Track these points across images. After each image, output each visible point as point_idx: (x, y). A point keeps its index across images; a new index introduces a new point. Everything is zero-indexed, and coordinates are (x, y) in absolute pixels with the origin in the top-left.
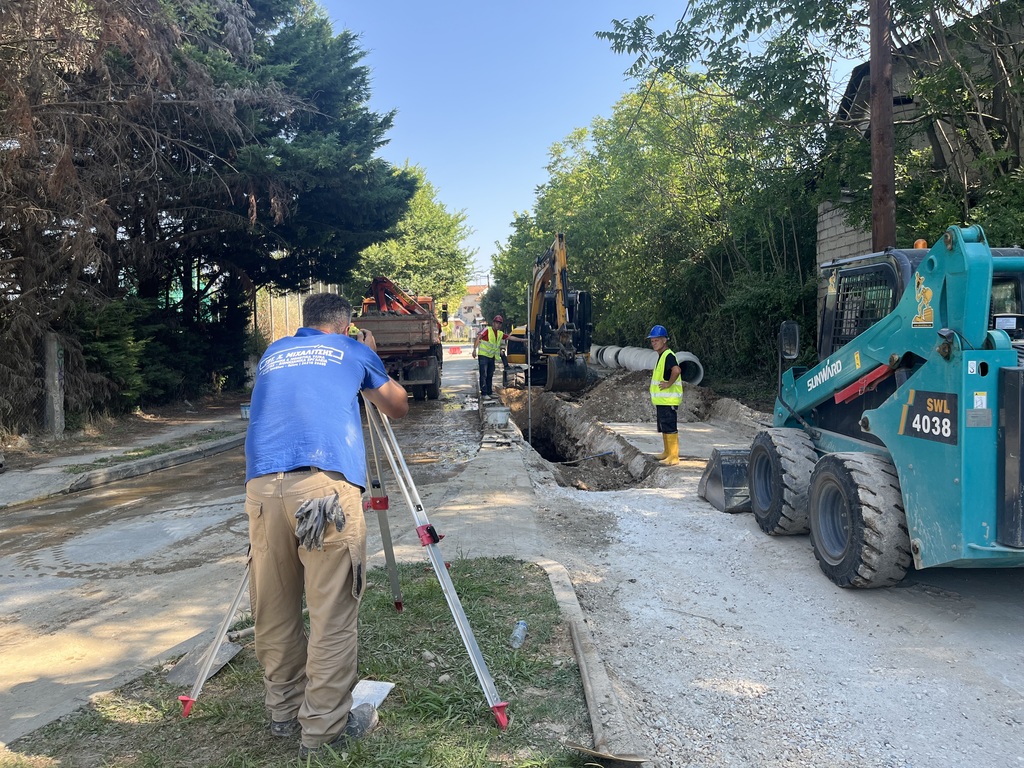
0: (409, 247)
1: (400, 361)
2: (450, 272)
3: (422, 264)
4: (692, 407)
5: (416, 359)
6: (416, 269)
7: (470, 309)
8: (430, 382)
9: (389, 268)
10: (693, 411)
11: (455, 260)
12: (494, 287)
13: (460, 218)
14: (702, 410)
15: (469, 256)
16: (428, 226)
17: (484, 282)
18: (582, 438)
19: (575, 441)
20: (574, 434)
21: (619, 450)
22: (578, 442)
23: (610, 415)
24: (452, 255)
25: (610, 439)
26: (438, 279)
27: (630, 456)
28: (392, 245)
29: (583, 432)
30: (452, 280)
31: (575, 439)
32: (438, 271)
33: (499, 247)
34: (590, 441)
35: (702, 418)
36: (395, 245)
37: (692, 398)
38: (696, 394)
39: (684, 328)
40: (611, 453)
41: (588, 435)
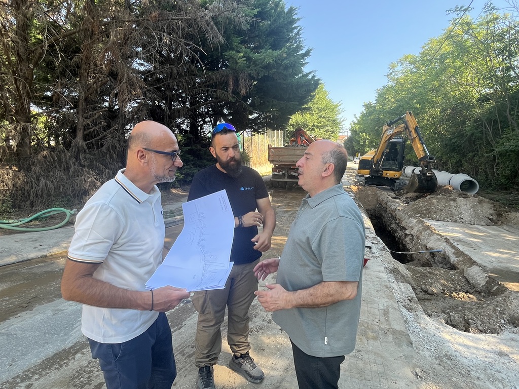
2: (332, 128)
3: (320, 124)
4: (487, 214)
6: (317, 127)
9: (305, 126)
10: (488, 218)
11: (335, 123)
12: (350, 136)
14: (495, 217)
15: (342, 121)
16: (324, 108)
17: (346, 134)
18: (410, 229)
19: (404, 229)
20: (403, 224)
21: (449, 251)
22: (406, 231)
23: (429, 214)
24: (334, 121)
25: (439, 240)
26: (326, 131)
27: (465, 262)
28: (308, 116)
29: (411, 225)
30: (333, 132)
31: (403, 227)
32: (327, 128)
33: (356, 117)
34: (418, 234)
35: (496, 224)
36: (309, 116)
37: (487, 209)
38: (489, 205)
39: (460, 160)
40: (441, 251)
41: (416, 229)
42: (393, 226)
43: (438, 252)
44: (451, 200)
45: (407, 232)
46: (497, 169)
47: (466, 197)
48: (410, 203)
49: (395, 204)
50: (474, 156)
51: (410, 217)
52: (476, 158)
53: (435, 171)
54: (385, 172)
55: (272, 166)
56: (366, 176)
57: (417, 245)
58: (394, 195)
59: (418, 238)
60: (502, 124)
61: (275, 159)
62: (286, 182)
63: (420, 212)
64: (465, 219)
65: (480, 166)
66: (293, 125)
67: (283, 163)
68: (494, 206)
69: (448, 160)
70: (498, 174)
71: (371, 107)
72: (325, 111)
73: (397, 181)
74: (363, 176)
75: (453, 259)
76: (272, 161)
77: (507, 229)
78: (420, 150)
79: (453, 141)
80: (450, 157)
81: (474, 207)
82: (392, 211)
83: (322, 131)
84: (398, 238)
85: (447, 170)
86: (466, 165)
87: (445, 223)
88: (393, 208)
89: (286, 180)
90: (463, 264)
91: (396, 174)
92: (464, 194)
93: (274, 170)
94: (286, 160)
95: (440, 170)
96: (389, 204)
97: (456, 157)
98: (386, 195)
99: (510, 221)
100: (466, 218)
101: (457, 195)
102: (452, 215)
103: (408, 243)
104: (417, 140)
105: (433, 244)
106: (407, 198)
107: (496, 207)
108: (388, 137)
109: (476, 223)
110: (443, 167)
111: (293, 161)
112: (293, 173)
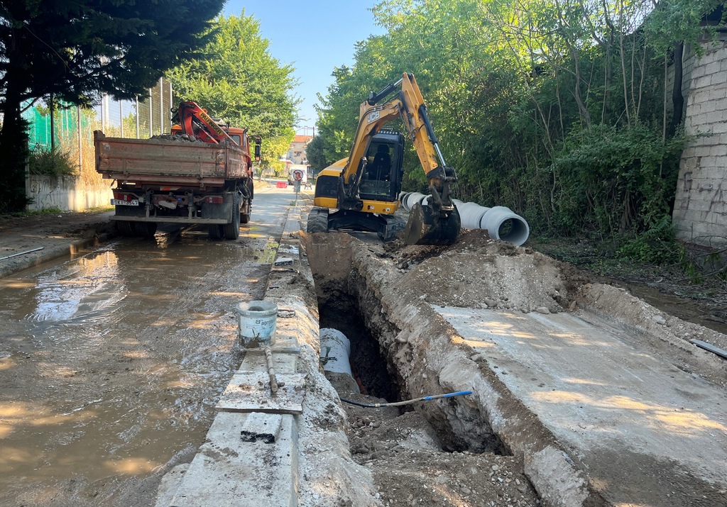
0: (240, 88)
1: (191, 195)
2: (277, 116)
3: (251, 105)
4: (551, 289)
5: (210, 194)
6: (245, 110)
7: (298, 153)
8: (224, 222)
9: (220, 106)
10: (552, 295)
11: (282, 105)
12: (317, 137)
13: (289, 69)
14: (563, 295)
15: (295, 104)
16: (259, 72)
18: (406, 330)
19: (394, 328)
20: (393, 318)
21: (489, 398)
22: (399, 334)
23: (444, 294)
25: (464, 364)
27: (525, 433)
28: (224, 85)
29: (407, 320)
31: (394, 324)
32: (266, 114)
34: (421, 343)
35: (566, 307)
37: (550, 277)
38: (554, 270)
39: (497, 181)
40: (469, 393)
41: (418, 330)
42: (376, 319)
43: (463, 395)
44: (485, 261)
45: (401, 337)
46: (557, 199)
47: (512, 253)
48: (411, 266)
49: (381, 270)
50: (520, 174)
51: (407, 301)
52: (523, 179)
53: (456, 202)
54: (366, 202)
55: (110, 184)
56: (332, 211)
57: (418, 370)
58: (381, 250)
59: (421, 354)
60: (566, 115)
61: (113, 168)
63: (428, 289)
64: (512, 301)
65: (529, 193)
68: (562, 271)
69: (477, 181)
70: (557, 208)
71: (349, 77)
72: (260, 78)
73: (389, 221)
74: (326, 211)
75: (497, 420)
76: (107, 174)
77: (587, 318)
78: (428, 155)
79: (487, 145)
80: (482, 176)
81: (526, 273)
82: (375, 285)
84: (385, 349)
85: (476, 201)
86: (507, 191)
87: (476, 313)
88: (376, 278)
89: (150, 218)
90: (520, 439)
91: (387, 207)
92: (509, 248)
95: (464, 201)
96: (370, 269)
97: (491, 176)
98: (366, 250)
99: (590, 302)
100: (515, 299)
101: (497, 250)
102: (489, 292)
103: (402, 364)
104: (423, 133)
105: (452, 375)
106: (405, 256)
107: (566, 272)
108: (371, 128)
109: (531, 308)
110: (469, 195)
111: (162, 175)
112: (164, 204)
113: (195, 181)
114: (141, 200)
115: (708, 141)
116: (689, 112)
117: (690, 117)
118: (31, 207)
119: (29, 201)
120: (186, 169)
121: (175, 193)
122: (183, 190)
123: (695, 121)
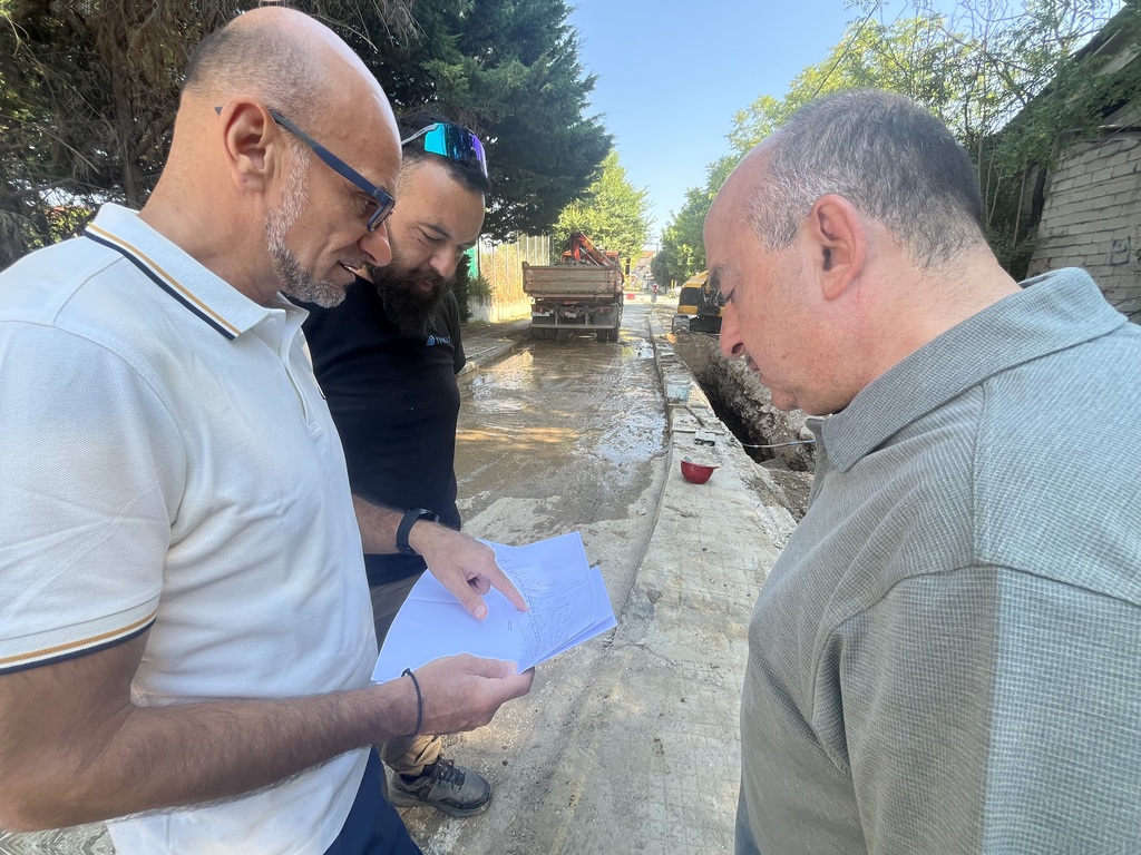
1: (587, 307)
2: (633, 236)
3: (612, 229)
5: (601, 306)
6: (607, 233)
7: (642, 268)
8: (612, 327)
9: (588, 231)
11: (637, 226)
12: (661, 252)
13: (643, 194)
15: (649, 224)
17: (654, 248)
22: (762, 408)
24: (636, 222)
26: (623, 241)
28: (590, 213)
30: (634, 243)
31: (756, 401)
32: (624, 235)
33: (673, 216)
36: (593, 213)
55: (531, 301)
57: (780, 431)
59: (782, 419)
61: (535, 288)
62: (556, 330)
66: (566, 231)
67: (551, 296)
71: (700, 197)
72: (620, 204)
74: (687, 317)
76: (531, 293)
82: (736, 374)
83: (615, 241)
84: (747, 420)
88: (737, 369)
89: (556, 326)
93: (535, 308)
94: (554, 289)
103: (764, 428)
111: (569, 292)
112: (568, 315)
113: (592, 296)
114: (552, 312)
115: (1061, 242)
116: (1045, 215)
117: (1046, 220)
118: (470, 320)
119: (470, 315)
120: (586, 287)
121: (576, 306)
122: (581, 303)
123: (1050, 224)
